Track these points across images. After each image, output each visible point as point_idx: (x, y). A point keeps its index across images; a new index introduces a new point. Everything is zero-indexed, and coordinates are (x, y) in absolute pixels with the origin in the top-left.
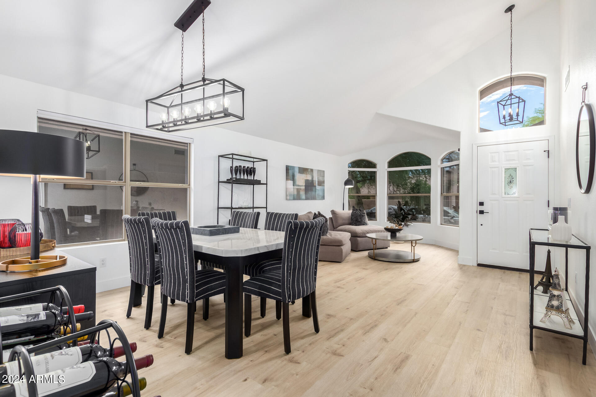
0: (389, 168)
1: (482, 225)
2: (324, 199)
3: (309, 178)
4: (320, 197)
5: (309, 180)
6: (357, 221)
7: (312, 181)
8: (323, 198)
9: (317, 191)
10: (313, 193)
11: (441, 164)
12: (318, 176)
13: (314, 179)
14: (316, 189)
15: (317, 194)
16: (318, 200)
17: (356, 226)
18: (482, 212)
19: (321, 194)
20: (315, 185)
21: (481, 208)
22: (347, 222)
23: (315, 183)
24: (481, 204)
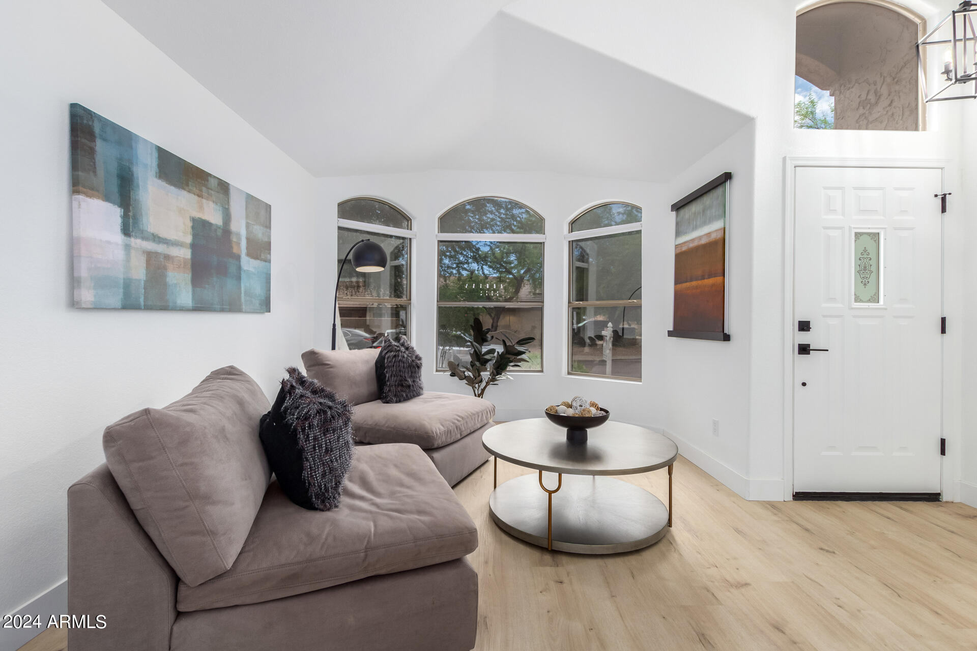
0: (441, 232)
1: (804, 384)
2: (270, 312)
3: (212, 215)
4: (257, 303)
5: (210, 224)
6: (402, 386)
7: (227, 231)
8: (266, 305)
9: (243, 275)
10: (230, 284)
11: (569, 233)
12: (247, 217)
13: (234, 227)
14: (239, 268)
15: (243, 289)
16: (246, 312)
17: (400, 401)
18: (804, 349)
19: (258, 290)
20: (235, 250)
21: (804, 338)
22: (364, 390)
23: (239, 244)
24: (804, 326)
